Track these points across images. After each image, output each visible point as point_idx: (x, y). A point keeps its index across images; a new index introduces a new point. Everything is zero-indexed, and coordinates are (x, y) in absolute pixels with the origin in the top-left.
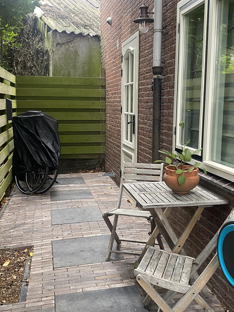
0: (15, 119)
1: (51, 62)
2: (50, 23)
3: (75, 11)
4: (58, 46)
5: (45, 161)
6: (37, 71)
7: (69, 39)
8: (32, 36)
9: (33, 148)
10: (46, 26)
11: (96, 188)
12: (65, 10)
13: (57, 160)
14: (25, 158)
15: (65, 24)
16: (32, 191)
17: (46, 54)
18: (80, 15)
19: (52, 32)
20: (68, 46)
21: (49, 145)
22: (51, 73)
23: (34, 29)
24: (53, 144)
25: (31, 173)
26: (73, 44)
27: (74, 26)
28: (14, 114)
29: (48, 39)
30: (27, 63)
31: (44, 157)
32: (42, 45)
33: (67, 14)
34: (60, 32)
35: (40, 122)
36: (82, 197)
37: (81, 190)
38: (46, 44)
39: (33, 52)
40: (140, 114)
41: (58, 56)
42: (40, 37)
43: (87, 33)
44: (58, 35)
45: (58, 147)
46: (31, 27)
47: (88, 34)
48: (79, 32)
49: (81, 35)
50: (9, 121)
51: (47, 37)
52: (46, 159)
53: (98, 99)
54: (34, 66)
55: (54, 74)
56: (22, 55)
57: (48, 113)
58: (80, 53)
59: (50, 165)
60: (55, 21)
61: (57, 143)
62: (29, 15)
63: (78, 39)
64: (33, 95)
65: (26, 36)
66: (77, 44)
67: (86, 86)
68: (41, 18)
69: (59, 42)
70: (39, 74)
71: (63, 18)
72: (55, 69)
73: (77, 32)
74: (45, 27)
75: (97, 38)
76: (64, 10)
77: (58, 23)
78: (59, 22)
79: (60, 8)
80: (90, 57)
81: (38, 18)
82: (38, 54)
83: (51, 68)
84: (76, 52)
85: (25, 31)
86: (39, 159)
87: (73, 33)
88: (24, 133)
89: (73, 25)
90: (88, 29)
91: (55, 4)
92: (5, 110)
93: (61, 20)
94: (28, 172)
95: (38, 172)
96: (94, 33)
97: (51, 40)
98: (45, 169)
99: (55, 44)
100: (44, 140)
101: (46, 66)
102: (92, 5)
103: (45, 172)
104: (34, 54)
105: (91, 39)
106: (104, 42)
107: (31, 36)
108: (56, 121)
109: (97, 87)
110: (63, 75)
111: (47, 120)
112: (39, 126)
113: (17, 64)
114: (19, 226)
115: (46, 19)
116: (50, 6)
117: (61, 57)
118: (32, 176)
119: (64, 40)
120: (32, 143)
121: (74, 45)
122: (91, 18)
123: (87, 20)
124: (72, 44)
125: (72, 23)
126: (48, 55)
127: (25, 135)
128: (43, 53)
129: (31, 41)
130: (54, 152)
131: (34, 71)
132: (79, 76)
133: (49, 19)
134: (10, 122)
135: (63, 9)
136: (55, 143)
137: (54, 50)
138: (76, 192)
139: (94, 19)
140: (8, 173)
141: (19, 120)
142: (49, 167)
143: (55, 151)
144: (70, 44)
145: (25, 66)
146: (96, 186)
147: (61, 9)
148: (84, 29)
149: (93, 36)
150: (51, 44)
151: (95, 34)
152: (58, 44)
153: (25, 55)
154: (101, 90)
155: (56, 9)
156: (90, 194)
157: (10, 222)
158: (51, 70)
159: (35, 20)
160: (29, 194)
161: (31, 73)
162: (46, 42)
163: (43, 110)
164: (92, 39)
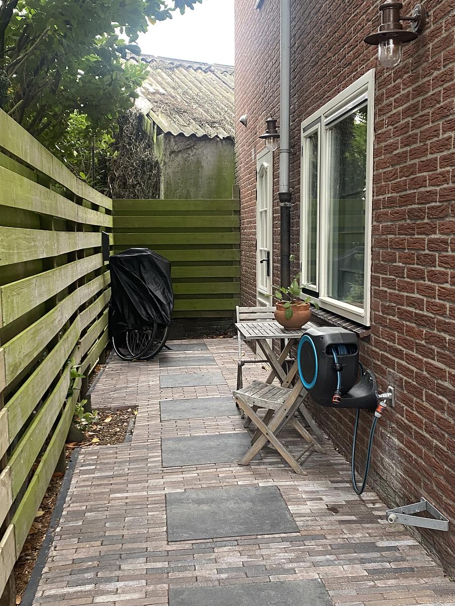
0: (112, 259)
1: (162, 178)
2: (160, 122)
3: (198, 99)
4: (173, 156)
5: (153, 315)
6: (143, 190)
7: (189, 145)
8: (136, 140)
9: (136, 298)
10: (156, 127)
11: (222, 355)
12: (185, 99)
13: (169, 313)
14: (126, 311)
15: (182, 122)
16: (134, 357)
17: (155, 167)
18: (206, 106)
19: (164, 136)
20: (187, 155)
21: (159, 294)
22: (162, 193)
23: (138, 131)
24: (163, 293)
25: (134, 332)
26: (195, 151)
27: (196, 125)
28: (111, 253)
29: (158, 145)
30: (128, 179)
31: (150, 309)
32: (150, 155)
33: (187, 104)
34: (175, 135)
35: (146, 264)
36: (202, 364)
37: (201, 357)
38: (155, 152)
39: (136, 163)
40: (274, 250)
41: (173, 170)
42: (146, 141)
43: (215, 135)
44: (172, 140)
45: (170, 297)
46: (134, 128)
47: (217, 136)
48: (202, 134)
49: (205, 137)
50: (105, 262)
51: (156, 143)
52: (154, 313)
53: (230, 230)
54: (138, 183)
55: (166, 196)
56: (120, 167)
57: (157, 252)
58: (204, 164)
59: (159, 321)
60: (169, 118)
61: (170, 292)
62: (131, 110)
63: (202, 144)
64: (137, 226)
65: (127, 140)
66: (200, 151)
67: (212, 212)
68: (148, 115)
69: (173, 149)
70: (145, 195)
71: (180, 112)
72: (168, 188)
73: (199, 134)
74: (154, 128)
75: (230, 140)
76: (182, 98)
77: (172, 122)
78: (174, 120)
79: (176, 95)
80: (219, 170)
81: (143, 115)
82: (143, 166)
83: (162, 187)
84: (198, 163)
85: (125, 133)
86: (144, 312)
87: (193, 135)
88: (124, 277)
89: (194, 123)
90: (217, 128)
91: (169, 89)
92: (100, 247)
93: (177, 116)
94: (129, 331)
95: (143, 330)
96: (225, 133)
97: (162, 147)
98: (153, 327)
99: (168, 153)
100: (152, 287)
101: (154, 184)
102: (226, 84)
103: (152, 330)
104: (139, 166)
105: (220, 142)
106: (239, 148)
107: (133, 141)
108: (168, 262)
109: (229, 213)
110: (180, 196)
111: (155, 260)
112: (144, 268)
113: (113, 180)
114: (120, 389)
115: (156, 116)
116: (161, 94)
117: (176, 171)
118: (135, 336)
119: (181, 146)
120: (135, 292)
121: (196, 153)
122: (222, 109)
123: (217, 112)
124: (192, 151)
125: (193, 119)
126: (158, 168)
127: (126, 281)
128: (152, 166)
129: (133, 147)
130: (165, 303)
131: (138, 190)
132: (202, 197)
133: (160, 115)
134: (107, 263)
135: (180, 96)
136: (166, 290)
137: (167, 161)
138: (195, 358)
139: (226, 109)
140: (103, 332)
141: (118, 261)
142: (158, 324)
143: (167, 302)
144: (190, 152)
145: (125, 184)
146: (222, 353)
147: (178, 97)
148: (211, 128)
149: (223, 138)
150: (162, 153)
151: (226, 135)
152: (173, 152)
153: (125, 167)
154: (234, 217)
155: (171, 98)
156: (214, 360)
157: (108, 386)
158: (163, 189)
159: (140, 117)
160: (131, 360)
161: (133, 193)
162: (155, 149)
163: (150, 247)
164: (222, 143)
